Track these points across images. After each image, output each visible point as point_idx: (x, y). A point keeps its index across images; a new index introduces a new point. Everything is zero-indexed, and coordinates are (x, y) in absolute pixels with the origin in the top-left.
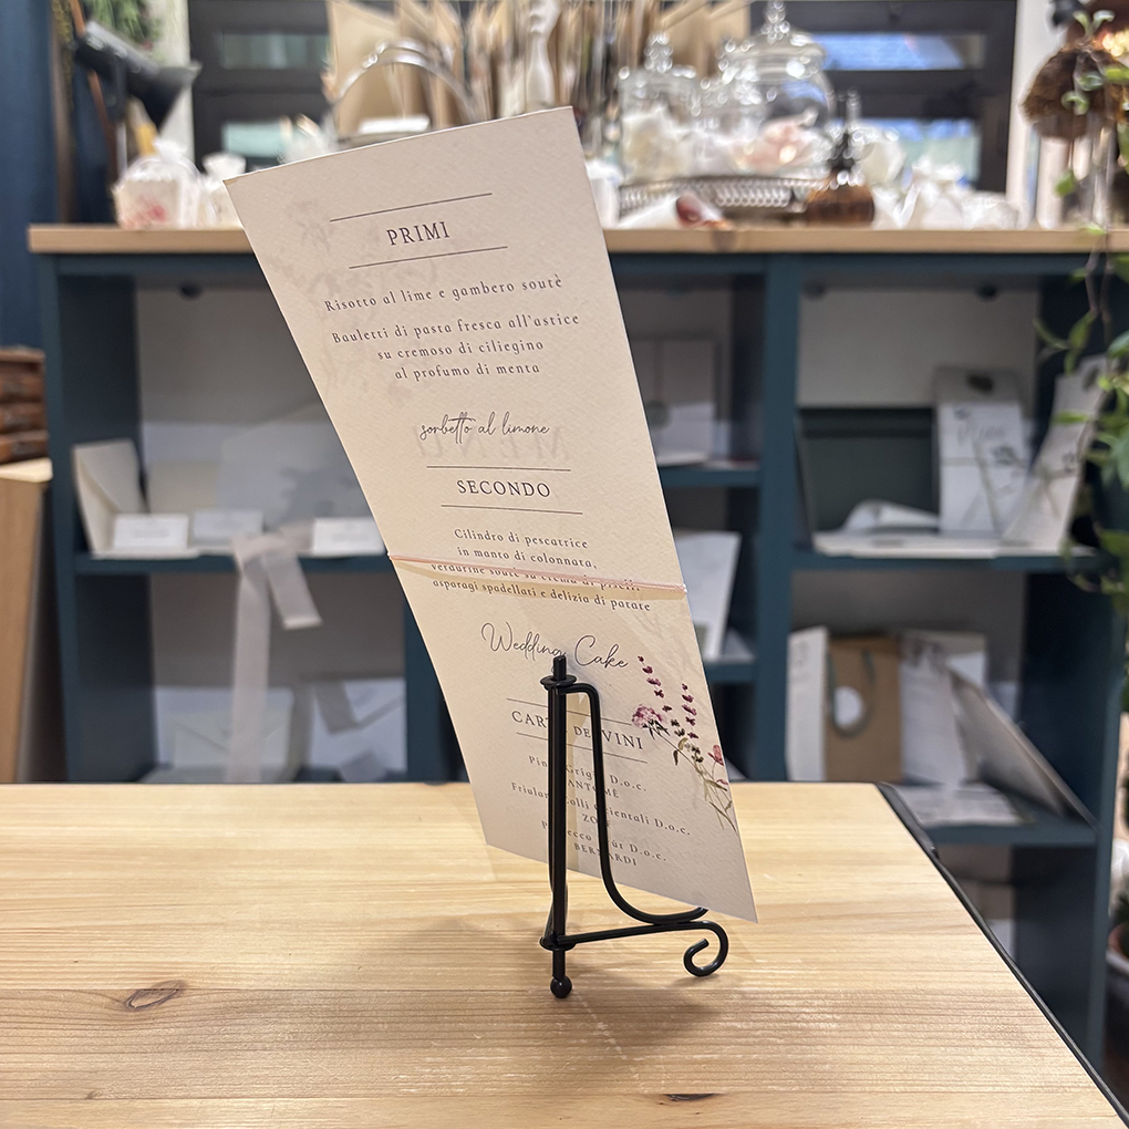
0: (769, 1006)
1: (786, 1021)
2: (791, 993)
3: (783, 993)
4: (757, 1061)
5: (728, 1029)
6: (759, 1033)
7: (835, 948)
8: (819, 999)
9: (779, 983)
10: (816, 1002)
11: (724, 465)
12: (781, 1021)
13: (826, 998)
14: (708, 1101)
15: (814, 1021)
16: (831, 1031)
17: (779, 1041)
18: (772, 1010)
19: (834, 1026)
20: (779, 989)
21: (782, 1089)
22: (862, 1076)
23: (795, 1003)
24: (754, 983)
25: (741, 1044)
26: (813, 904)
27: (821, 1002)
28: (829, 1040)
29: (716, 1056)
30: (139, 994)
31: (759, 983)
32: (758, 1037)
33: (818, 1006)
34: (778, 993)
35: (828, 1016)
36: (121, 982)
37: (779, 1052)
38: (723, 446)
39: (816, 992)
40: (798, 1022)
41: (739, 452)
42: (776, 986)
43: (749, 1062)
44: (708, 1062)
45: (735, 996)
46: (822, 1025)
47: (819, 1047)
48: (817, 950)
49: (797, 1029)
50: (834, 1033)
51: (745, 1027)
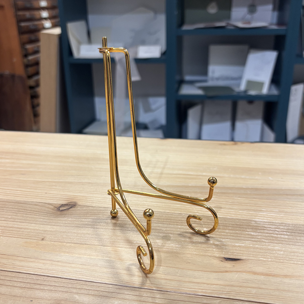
0: (264, 227)
1: (269, 234)
2: (273, 223)
3: (270, 222)
4: (257, 248)
5: (249, 235)
6: (259, 237)
7: (291, 207)
8: (282, 226)
9: (269, 219)
10: (281, 227)
11: (274, 27)
12: (268, 233)
13: (285, 226)
14: (238, 262)
15: (280, 234)
16: (285, 239)
17: (266, 241)
18: (265, 228)
19: (286, 237)
20: (269, 221)
21: (264, 259)
22: (294, 257)
23: (274, 227)
24: (260, 218)
25: (253, 241)
26: (285, 190)
27: (283, 227)
28: (284, 242)
29: (243, 245)
30: (63, 205)
31: (262, 218)
32: (259, 239)
33: (282, 229)
34: (268, 222)
35: (285, 233)
36: (58, 201)
37: (266, 245)
38: (275, 20)
39: (282, 223)
40: (274, 234)
41: (280, 22)
42: (268, 220)
43: (254, 248)
44: (240, 246)
45: (253, 222)
46: (282, 236)
47: (280, 245)
48: (284, 207)
49: (273, 237)
50: (286, 240)
51: (255, 234)
